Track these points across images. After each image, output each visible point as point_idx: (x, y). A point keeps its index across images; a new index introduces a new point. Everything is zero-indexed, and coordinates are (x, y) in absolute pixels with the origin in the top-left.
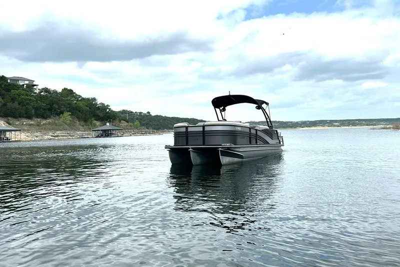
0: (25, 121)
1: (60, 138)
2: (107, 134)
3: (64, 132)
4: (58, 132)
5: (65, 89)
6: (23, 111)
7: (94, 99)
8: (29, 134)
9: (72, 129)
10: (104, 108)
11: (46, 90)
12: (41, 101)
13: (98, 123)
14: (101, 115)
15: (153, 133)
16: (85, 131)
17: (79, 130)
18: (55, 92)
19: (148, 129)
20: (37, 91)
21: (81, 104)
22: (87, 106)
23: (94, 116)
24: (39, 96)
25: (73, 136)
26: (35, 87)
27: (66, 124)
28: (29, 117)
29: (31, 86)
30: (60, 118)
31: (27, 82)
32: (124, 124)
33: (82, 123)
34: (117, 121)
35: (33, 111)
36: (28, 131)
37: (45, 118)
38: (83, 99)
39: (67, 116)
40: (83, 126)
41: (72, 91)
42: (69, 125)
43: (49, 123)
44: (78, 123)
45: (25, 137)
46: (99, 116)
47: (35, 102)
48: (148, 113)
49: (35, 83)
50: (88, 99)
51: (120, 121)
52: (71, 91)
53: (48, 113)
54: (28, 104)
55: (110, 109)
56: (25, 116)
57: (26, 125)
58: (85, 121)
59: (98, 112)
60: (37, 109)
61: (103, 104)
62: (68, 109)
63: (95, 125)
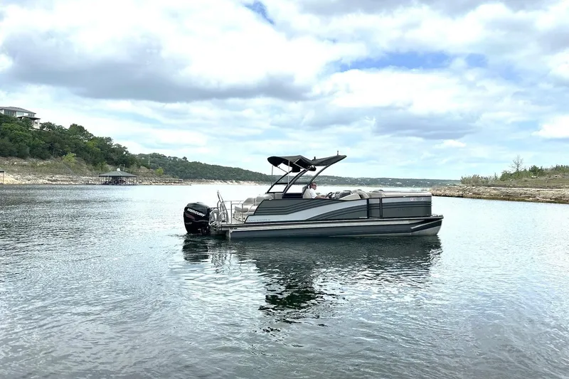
0: (16, 161)
1: (58, 182)
2: (117, 181)
3: (65, 176)
4: (57, 176)
5: (74, 126)
6: (14, 149)
7: (109, 139)
8: (19, 177)
9: (76, 173)
10: (120, 150)
11: (50, 125)
12: (40, 138)
13: (110, 168)
14: (115, 158)
15: (180, 182)
16: (92, 176)
17: (85, 175)
18: (60, 128)
19: (173, 177)
20: (37, 127)
21: (91, 144)
22: (98, 147)
23: (107, 159)
24: (39, 133)
25: (76, 181)
26: (36, 121)
27: (70, 167)
28: (22, 157)
29: (32, 119)
30: (62, 159)
31: (26, 115)
32: (143, 170)
33: (91, 166)
34: (134, 168)
35: (28, 149)
36: (18, 172)
37: (43, 159)
38: (95, 138)
39: (71, 157)
40: (91, 170)
41: (83, 128)
42: (73, 168)
43: (47, 166)
44: (85, 166)
45: (13, 179)
46: (113, 159)
47: (31, 139)
48: (185, 158)
49: (36, 116)
50: (102, 139)
51: (139, 167)
52: (81, 129)
53: (47, 152)
54: (22, 140)
55: (127, 152)
56: (17, 154)
57: (18, 165)
58: (95, 164)
59: (112, 154)
60: (33, 148)
61: (119, 145)
62: (74, 150)
63: (107, 171)
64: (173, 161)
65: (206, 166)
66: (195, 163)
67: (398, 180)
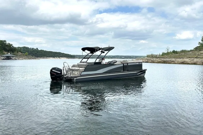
2: (8, 58)
7: (5, 41)
10: (10, 45)
13: (6, 53)
14: (8, 49)
15: (35, 58)
19: (32, 56)
23: (4, 49)
32: (20, 53)
34: (16, 53)
46: (7, 49)
48: (37, 48)
50: (2, 41)
51: (18, 52)
55: (13, 46)
59: (6, 47)
61: (9, 43)
63: (4, 54)
64: (32, 50)
65: (46, 52)
66: (42, 50)
67: (123, 56)
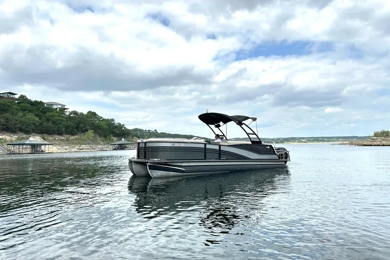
0: (57, 137)
1: (84, 150)
2: (122, 147)
3: (88, 146)
4: (83, 146)
5: (90, 112)
6: (56, 130)
7: (113, 120)
8: (59, 147)
9: (94, 143)
10: (120, 126)
11: (75, 113)
12: (71, 121)
13: (115, 139)
14: (118, 132)
16: (104, 145)
17: (99, 144)
18: (82, 114)
20: (67, 114)
21: (102, 123)
22: (107, 125)
23: (112, 133)
24: (69, 118)
25: (95, 149)
26: (66, 110)
27: (89, 139)
28: (60, 134)
29: (63, 109)
30: (85, 134)
31: (60, 106)
33: (102, 138)
34: (130, 138)
35: (64, 129)
36: (59, 145)
37: (73, 134)
38: (104, 120)
39: (90, 133)
40: (103, 141)
42: (92, 140)
43: (76, 139)
44: (99, 138)
45: (57, 149)
46: (116, 133)
47: (65, 122)
48: (156, 130)
49: (66, 107)
50: (108, 120)
51: (133, 137)
52: (94, 114)
53: (76, 130)
54: (60, 123)
55: (125, 128)
56: (57, 132)
57: (58, 140)
58: (105, 137)
59: (115, 130)
60: (67, 128)
61: (119, 124)
62: (92, 128)
63: (113, 141)
67: (303, 138)
